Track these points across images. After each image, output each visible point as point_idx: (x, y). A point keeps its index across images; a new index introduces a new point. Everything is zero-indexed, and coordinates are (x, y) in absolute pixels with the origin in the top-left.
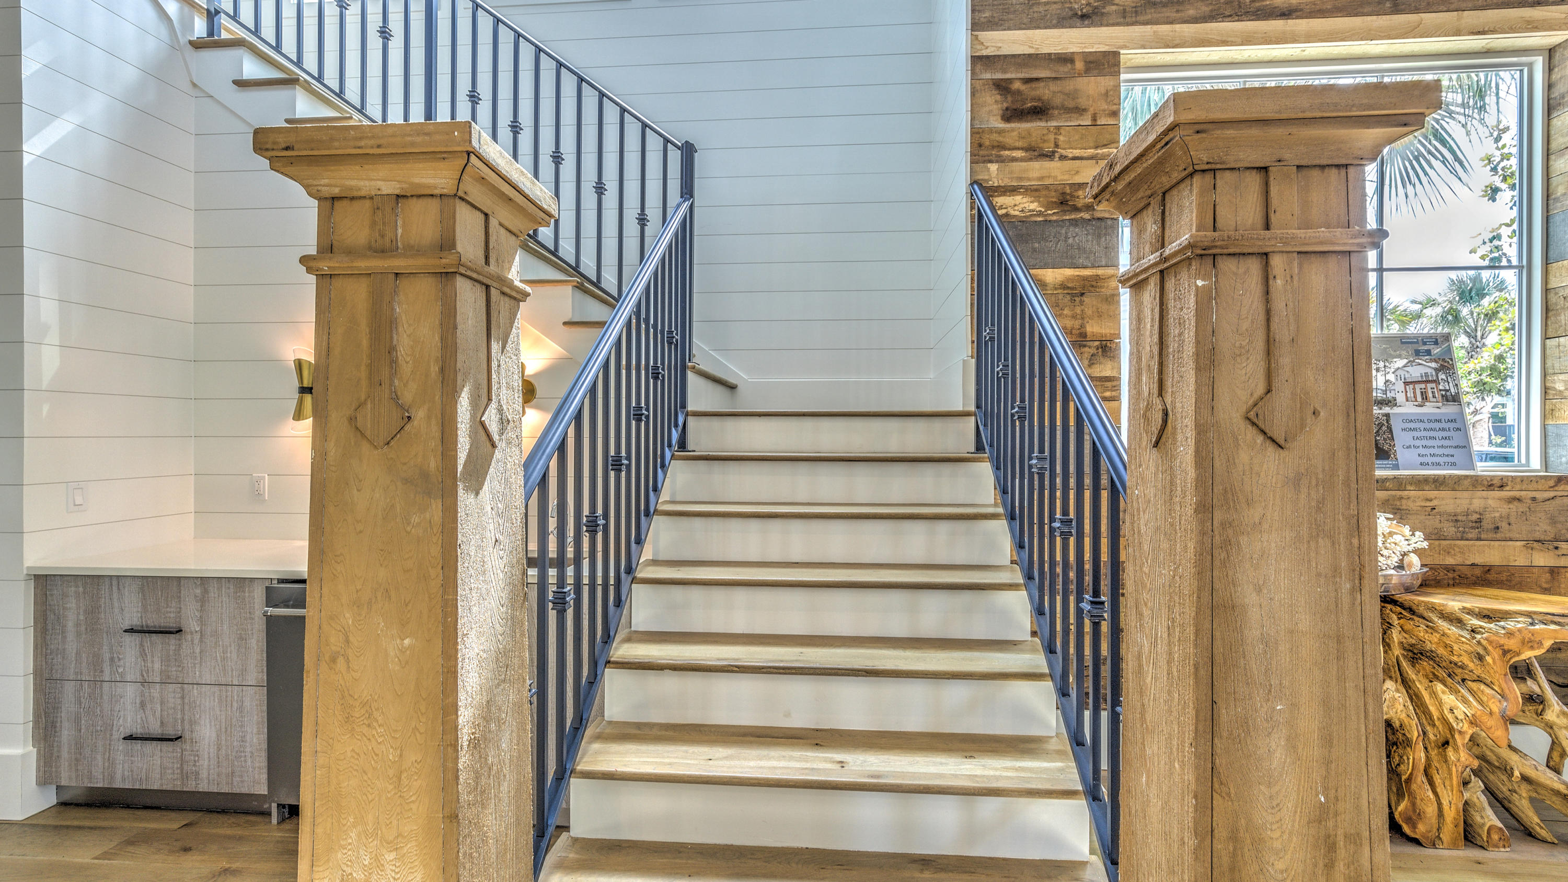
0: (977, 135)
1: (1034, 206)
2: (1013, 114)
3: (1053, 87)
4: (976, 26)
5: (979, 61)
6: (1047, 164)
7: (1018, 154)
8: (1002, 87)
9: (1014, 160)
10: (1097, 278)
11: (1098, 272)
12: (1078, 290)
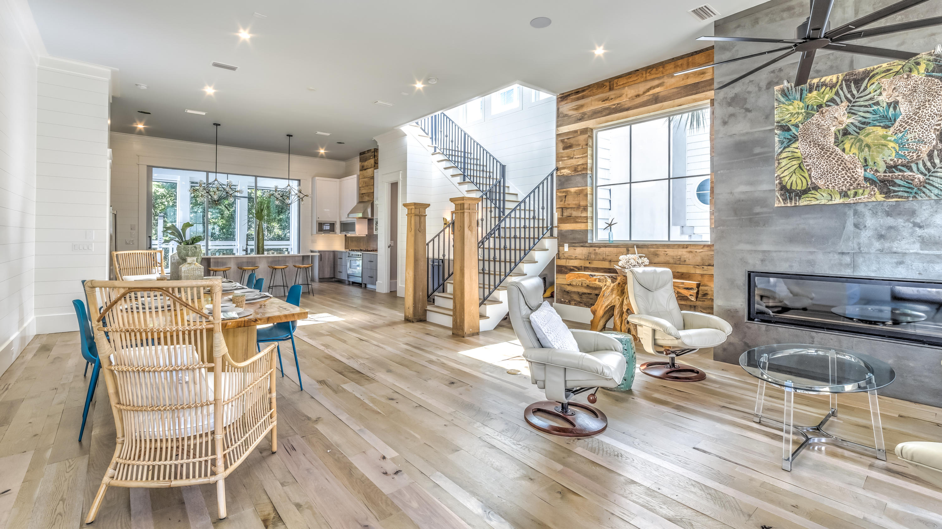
0: (557, 154)
1: (569, 172)
2: (564, 149)
3: (574, 139)
4: (558, 126)
5: (558, 135)
6: (572, 160)
7: (566, 158)
8: (562, 141)
9: (565, 160)
10: (583, 190)
11: (583, 188)
12: (578, 193)
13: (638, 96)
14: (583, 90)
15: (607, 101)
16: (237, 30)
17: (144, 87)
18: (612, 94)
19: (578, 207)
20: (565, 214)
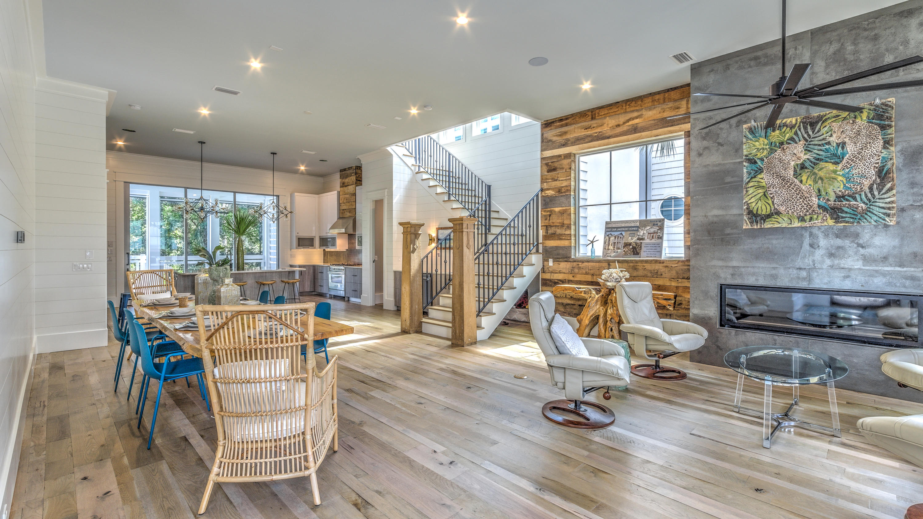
0: (542, 176)
1: (553, 193)
2: (549, 171)
3: (558, 163)
4: (542, 150)
5: (542, 159)
6: (556, 182)
7: (550, 180)
8: (547, 164)
9: (549, 182)
10: (566, 209)
11: (567, 208)
12: (562, 213)
13: (618, 126)
14: (567, 118)
15: (590, 129)
16: (248, 60)
17: (138, 108)
18: (594, 123)
19: (563, 225)
20: (550, 232)
